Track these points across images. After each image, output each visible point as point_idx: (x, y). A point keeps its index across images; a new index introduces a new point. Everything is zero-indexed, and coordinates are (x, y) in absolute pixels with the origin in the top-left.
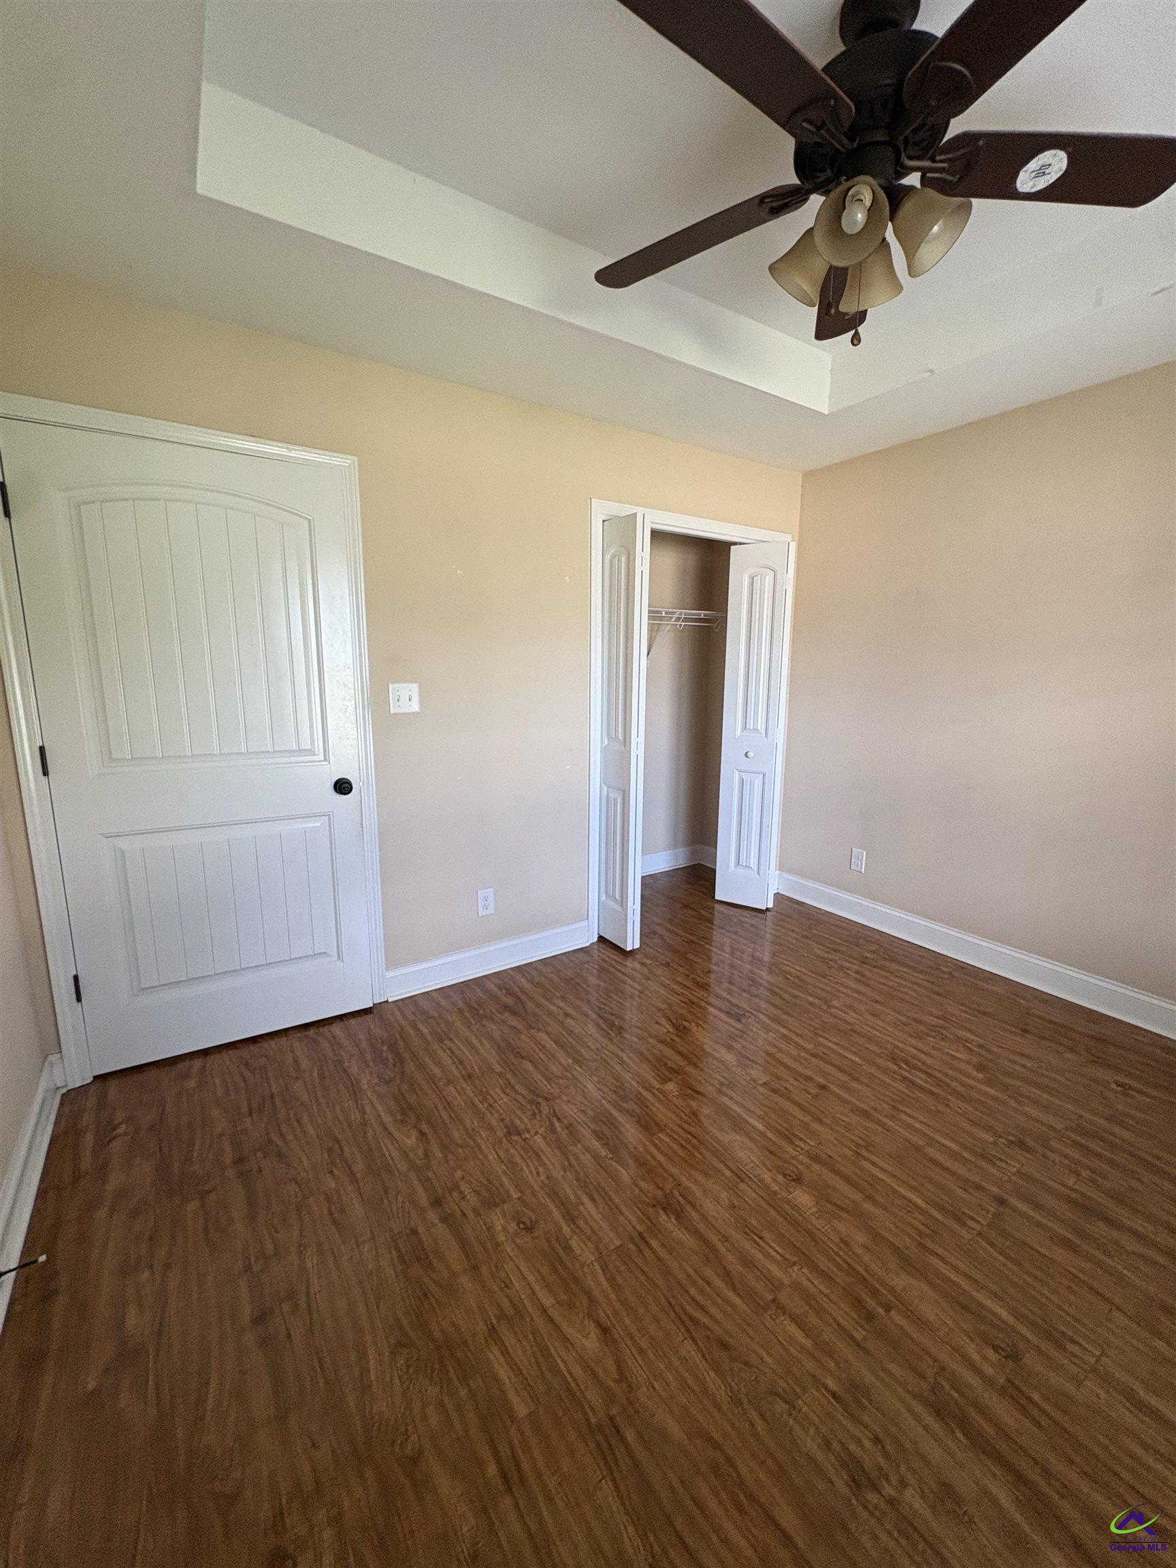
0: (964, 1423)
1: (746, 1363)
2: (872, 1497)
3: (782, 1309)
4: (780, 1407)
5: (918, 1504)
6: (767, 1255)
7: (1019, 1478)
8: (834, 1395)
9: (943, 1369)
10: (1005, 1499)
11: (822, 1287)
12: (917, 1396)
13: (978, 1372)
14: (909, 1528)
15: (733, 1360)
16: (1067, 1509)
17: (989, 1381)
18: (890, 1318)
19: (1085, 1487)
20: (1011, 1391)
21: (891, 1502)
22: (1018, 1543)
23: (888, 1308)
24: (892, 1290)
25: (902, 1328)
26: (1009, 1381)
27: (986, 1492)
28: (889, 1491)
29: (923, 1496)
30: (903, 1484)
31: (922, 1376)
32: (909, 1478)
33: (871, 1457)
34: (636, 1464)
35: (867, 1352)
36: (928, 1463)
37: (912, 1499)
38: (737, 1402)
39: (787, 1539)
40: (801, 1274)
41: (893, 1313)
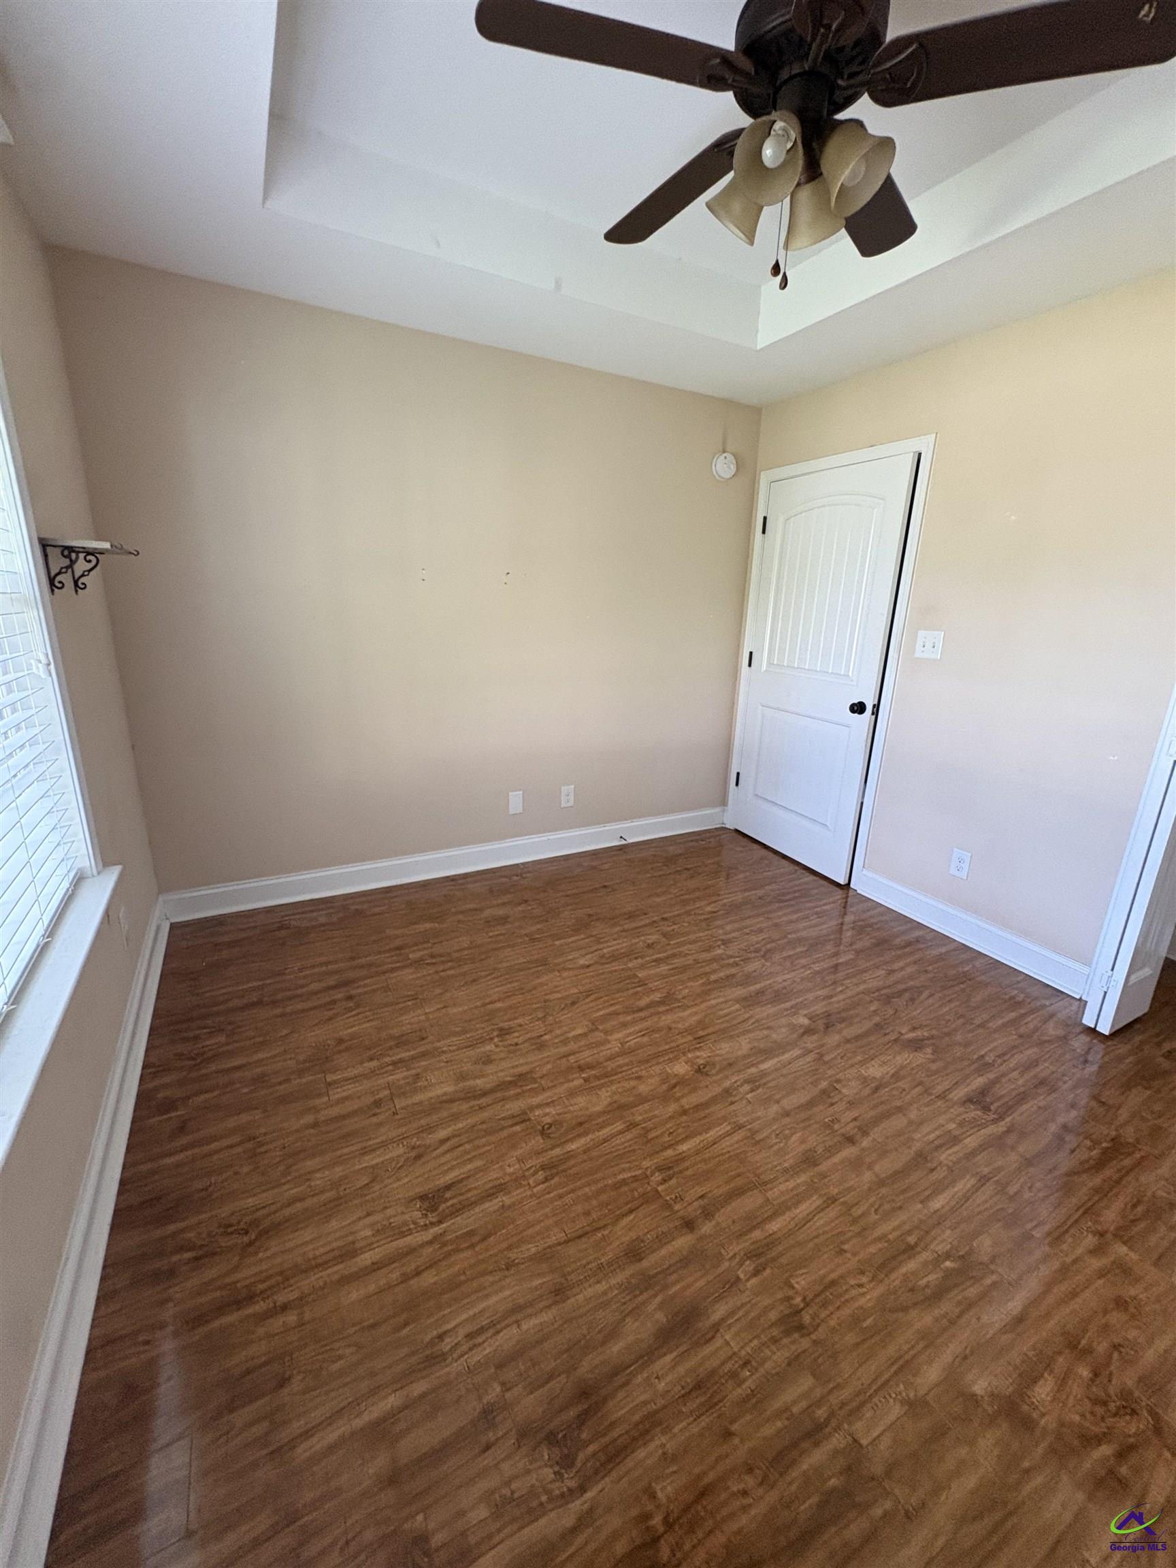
0: (512, 1084)
1: (563, 1009)
2: (495, 1034)
3: (592, 1031)
4: (540, 1015)
5: (488, 1048)
6: (630, 1034)
7: (485, 1094)
8: (541, 1036)
9: (543, 1090)
10: (479, 1082)
11: (604, 1053)
12: (531, 1072)
13: (539, 1106)
14: (481, 1041)
15: (566, 1005)
16: (465, 1106)
17: (532, 1108)
18: (577, 1078)
19: (470, 1121)
20: (522, 1118)
21: (492, 1039)
22: (462, 1077)
23: (586, 1080)
24: (600, 1087)
25: (573, 1081)
26: (529, 1120)
27: (483, 1076)
28: (496, 1040)
29: (490, 1051)
30: (497, 1046)
31: (541, 1078)
32: (498, 1050)
33: (511, 1039)
34: (530, 969)
35: (561, 1058)
36: (501, 1059)
37: (489, 1047)
38: (545, 1001)
39: (491, 1003)
40: (615, 1047)
41: (582, 1081)
